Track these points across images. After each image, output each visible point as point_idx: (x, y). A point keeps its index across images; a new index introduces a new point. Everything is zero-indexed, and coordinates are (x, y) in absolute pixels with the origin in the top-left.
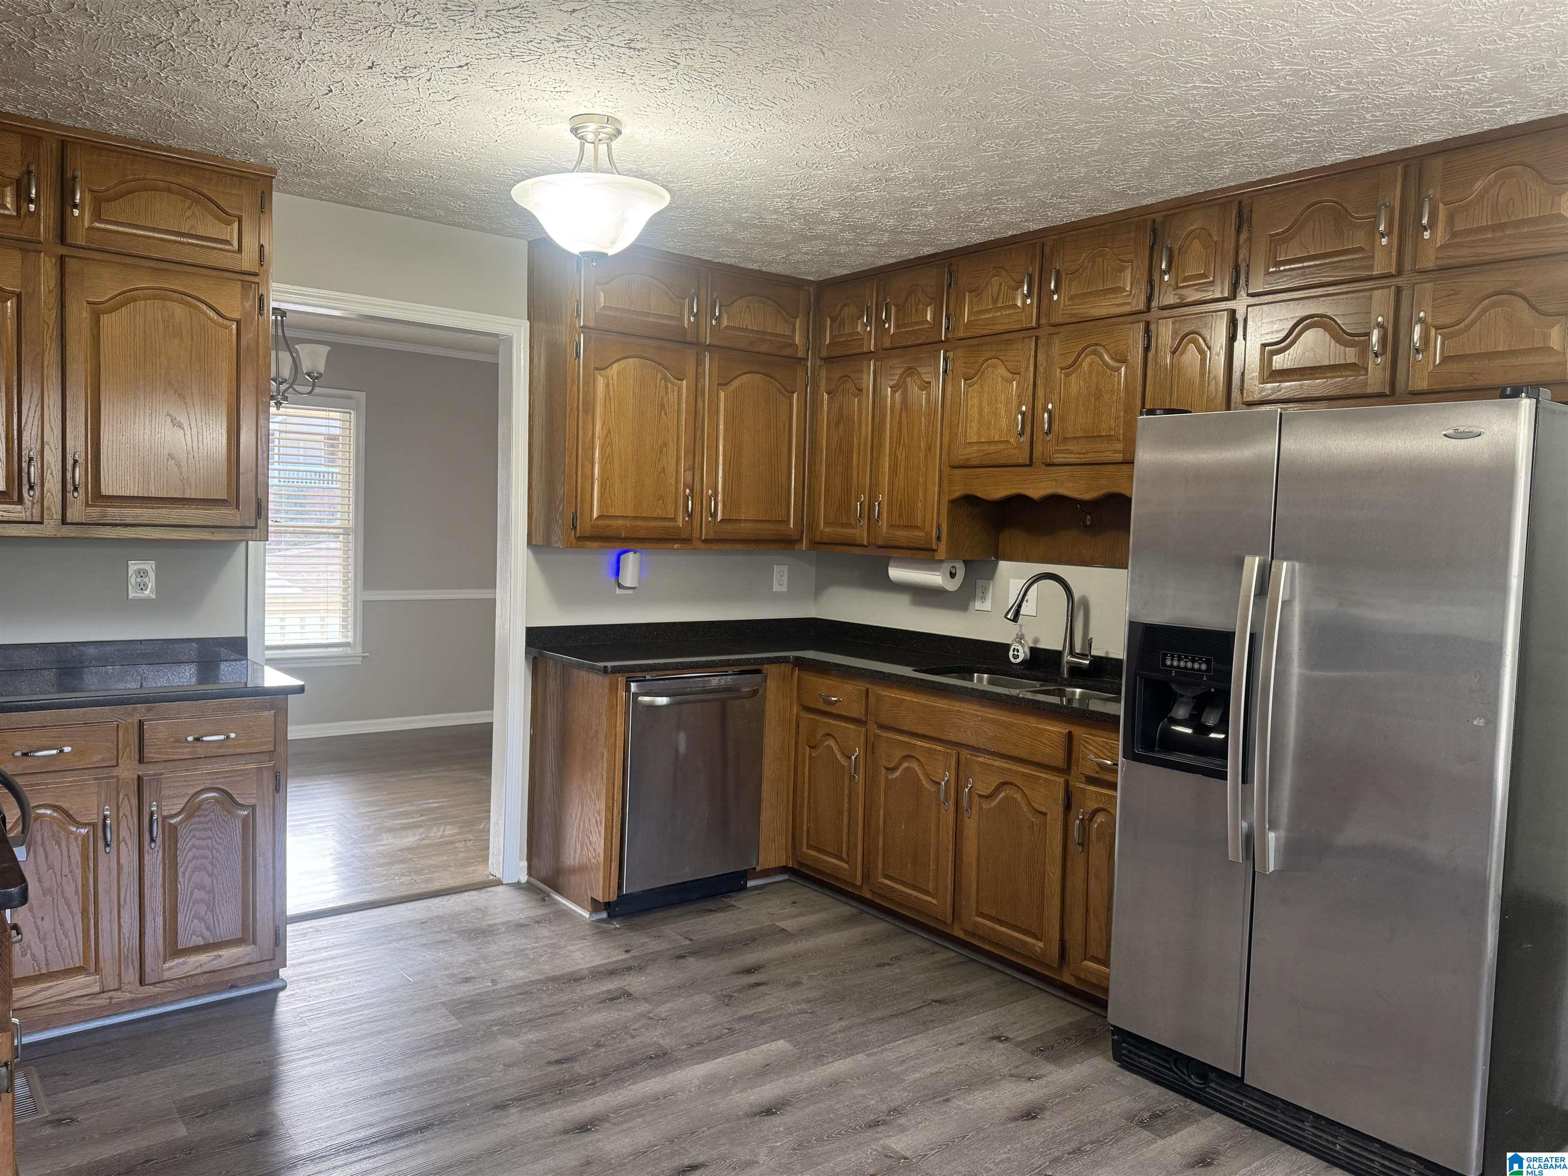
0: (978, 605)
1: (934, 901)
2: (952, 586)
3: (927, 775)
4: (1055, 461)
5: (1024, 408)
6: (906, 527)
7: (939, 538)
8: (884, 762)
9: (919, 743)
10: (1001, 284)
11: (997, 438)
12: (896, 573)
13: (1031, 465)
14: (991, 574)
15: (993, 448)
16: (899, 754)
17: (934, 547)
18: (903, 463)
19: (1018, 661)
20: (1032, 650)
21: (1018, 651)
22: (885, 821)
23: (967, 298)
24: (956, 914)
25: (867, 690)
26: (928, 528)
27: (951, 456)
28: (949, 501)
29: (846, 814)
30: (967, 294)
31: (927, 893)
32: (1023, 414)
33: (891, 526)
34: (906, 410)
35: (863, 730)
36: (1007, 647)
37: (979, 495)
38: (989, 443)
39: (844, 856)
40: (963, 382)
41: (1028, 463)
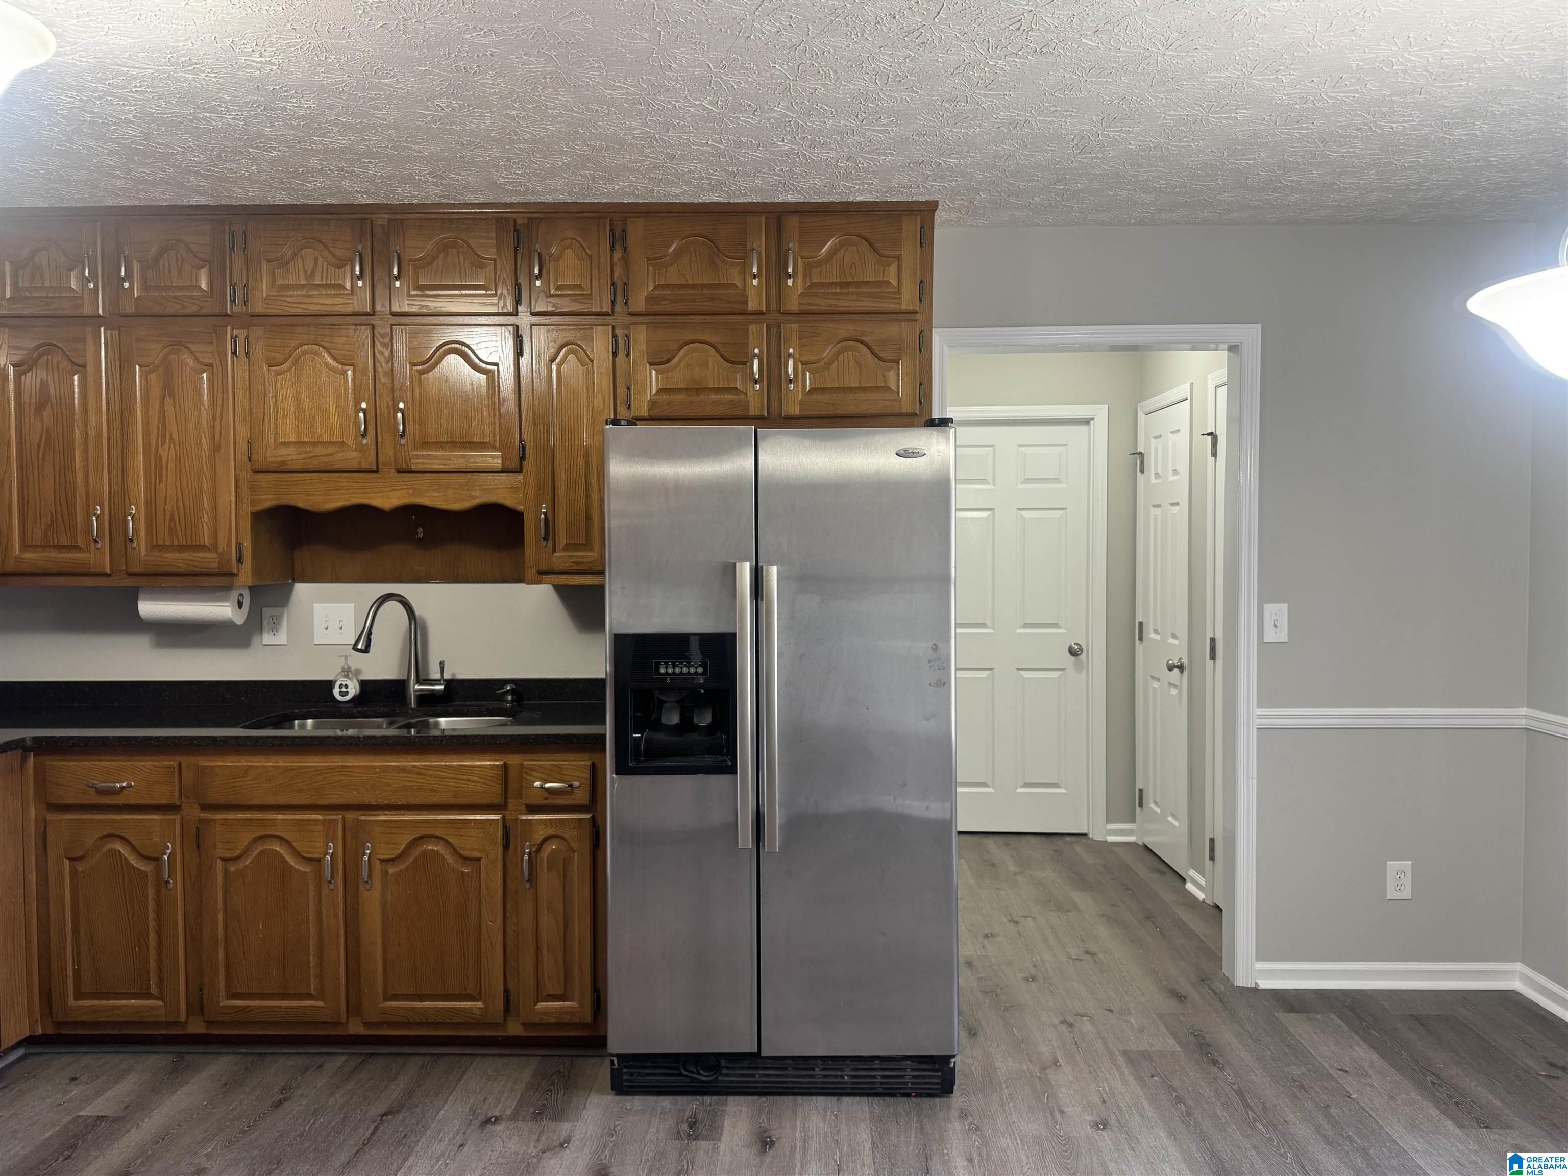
0: (267, 639)
1: (320, 1003)
2: (239, 618)
3: (298, 855)
4: (413, 467)
5: (364, 405)
6: (182, 548)
7: (240, 560)
8: (221, 852)
9: (280, 817)
10: (316, 259)
11: (326, 438)
12: (148, 608)
13: (376, 471)
14: (282, 598)
15: (319, 451)
16: (246, 837)
17: (235, 571)
18: (171, 465)
19: (348, 698)
20: (364, 684)
21: (346, 686)
22: (226, 927)
23: (264, 267)
24: (354, 1008)
25: (180, 764)
26: (222, 546)
27: (254, 457)
28: (258, 517)
29: (152, 936)
30: (264, 263)
31: (309, 996)
32: (364, 412)
33: (154, 547)
34: (172, 395)
35: (178, 818)
36: (330, 684)
37: (301, 505)
38: (315, 444)
39: (154, 990)
40: (265, 368)
41: (375, 468)
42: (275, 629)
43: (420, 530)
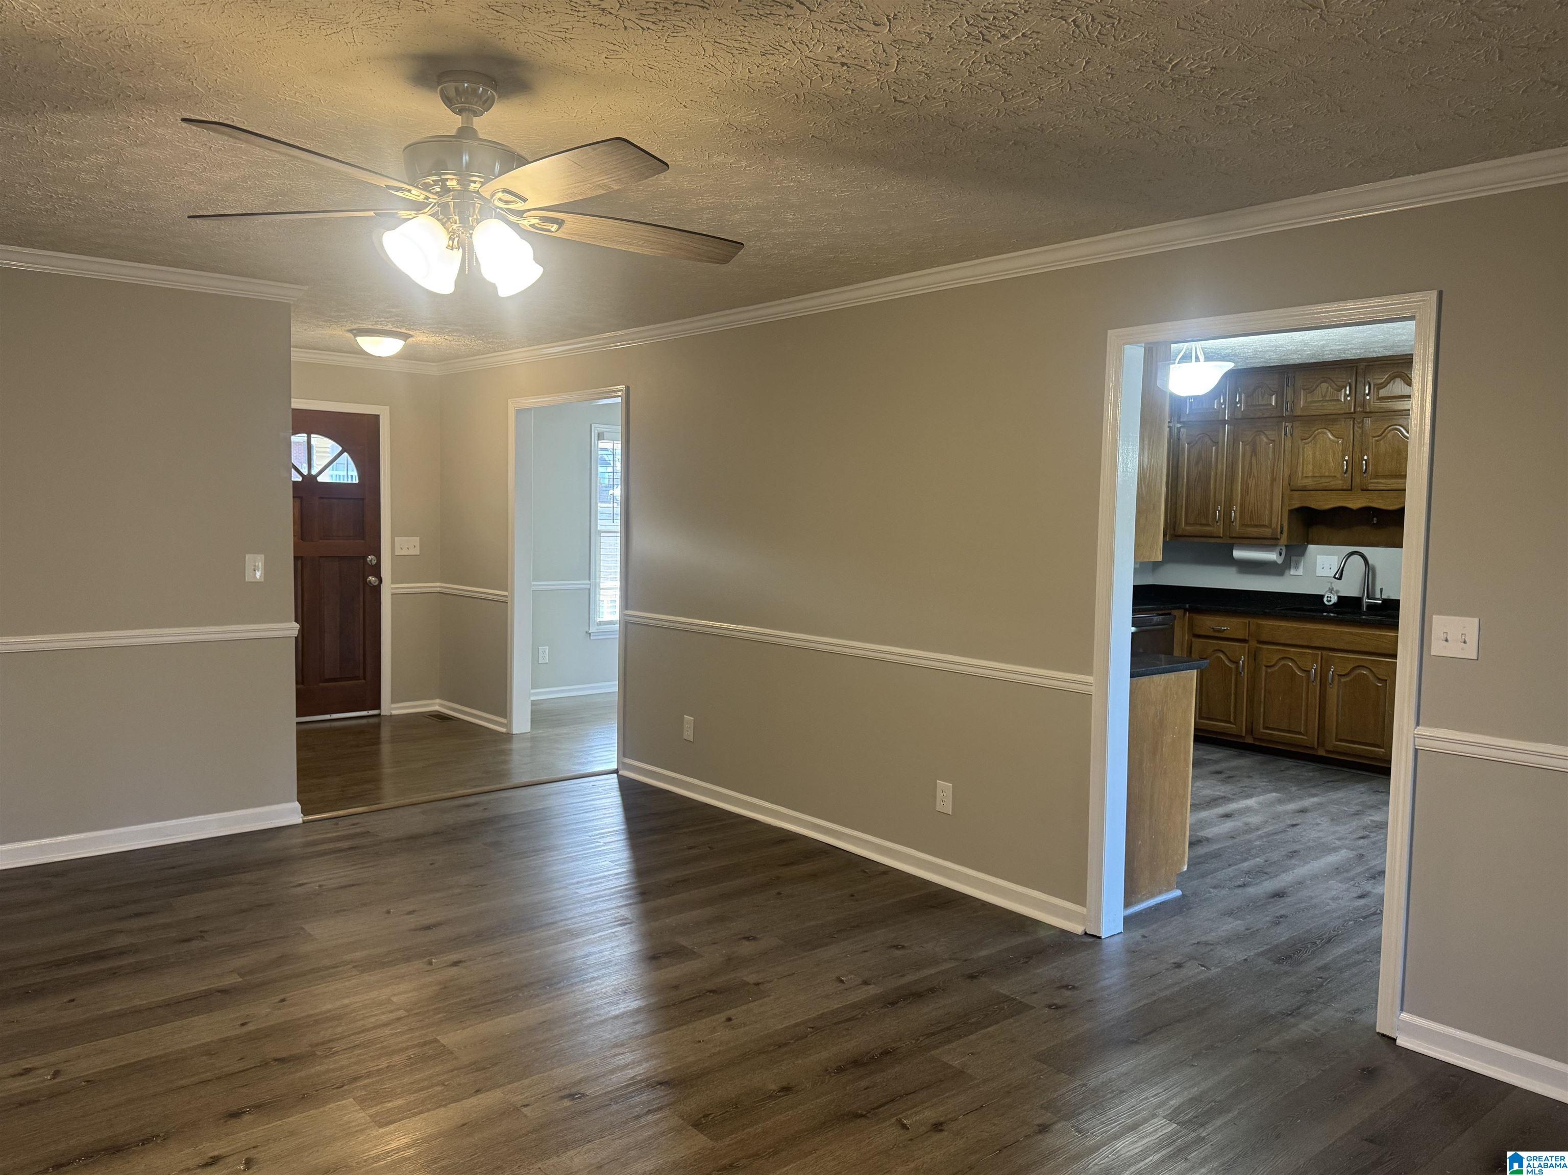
0: (1293, 572)
1: (1305, 737)
2: (1280, 561)
3: (1300, 668)
4: (1369, 488)
5: (1347, 458)
6: (1256, 526)
7: (1282, 533)
8: (1265, 663)
9: (1293, 650)
10: (1328, 388)
11: (1327, 474)
12: (1238, 554)
13: (1351, 490)
14: (1302, 553)
15: (1323, 480)
16: (1276, 657)
17: (1279, 537)
18: (1253, 488)
19: (1331, 603)
20: (1339, 598)
21: (1330, 597)
22: (1265, 696)
23: (1302, 393)
24: (1321, 743)
25: (1249, 622)
26: (1274, 525)
27: (1292, 484)
28: (1291, 511)
29: (1233, 696)
30: (1302, 391)
31: (1300, 733)
32: (1347, 461)
33: (1243, 525)
34: (1256, 455)
35: (1247, 645)
36: (1322, 596)
37: (1313, 506)
38: (1321, 477)
39: (1232, 720)
40: (1300, 442)
41: (1350, 488)
42: (1297, 567)
43: (1375, 519)
